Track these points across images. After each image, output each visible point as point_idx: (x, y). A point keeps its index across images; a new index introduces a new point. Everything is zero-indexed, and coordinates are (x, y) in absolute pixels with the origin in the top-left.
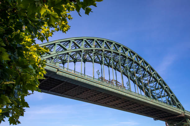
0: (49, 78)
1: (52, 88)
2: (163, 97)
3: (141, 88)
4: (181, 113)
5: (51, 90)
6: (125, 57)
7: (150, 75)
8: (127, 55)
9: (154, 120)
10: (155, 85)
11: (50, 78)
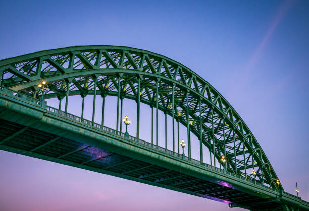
0: (27, 128)
1: (34, 146)
2: (249, 167)
3: (211, 149)
4: (275, 196)
5: (34, 150)
7: (229, 127)
8: (189, 85)
9: (229, 207)
11: (30, 128)
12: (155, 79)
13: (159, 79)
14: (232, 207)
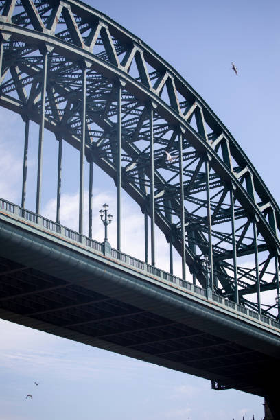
2: (267, 287)
3: (173, 236)
6: (115, 80)
7: (221, 183)
8: (124, 69)
9: (213, 387)
10: (240, 233)
12: (41, 46)
13: (50, 49)
14: (219, 389)
